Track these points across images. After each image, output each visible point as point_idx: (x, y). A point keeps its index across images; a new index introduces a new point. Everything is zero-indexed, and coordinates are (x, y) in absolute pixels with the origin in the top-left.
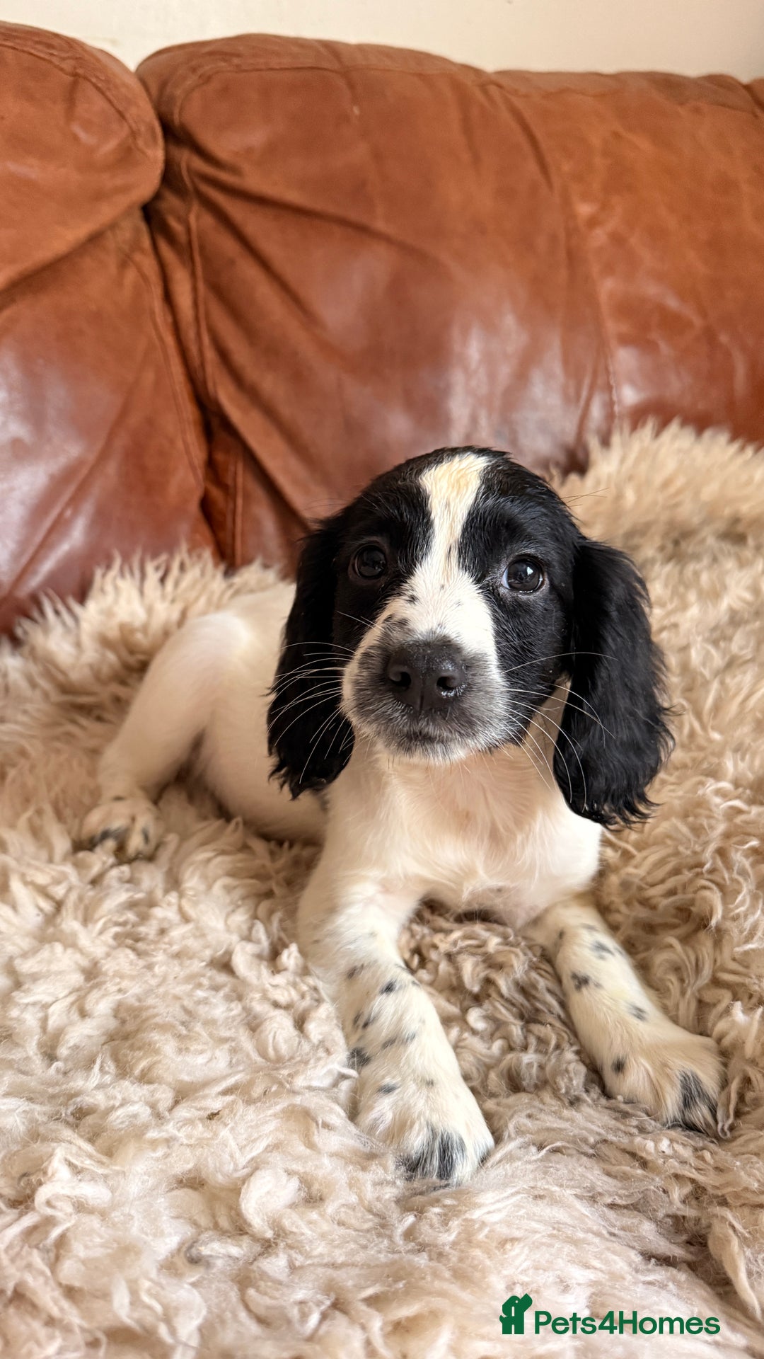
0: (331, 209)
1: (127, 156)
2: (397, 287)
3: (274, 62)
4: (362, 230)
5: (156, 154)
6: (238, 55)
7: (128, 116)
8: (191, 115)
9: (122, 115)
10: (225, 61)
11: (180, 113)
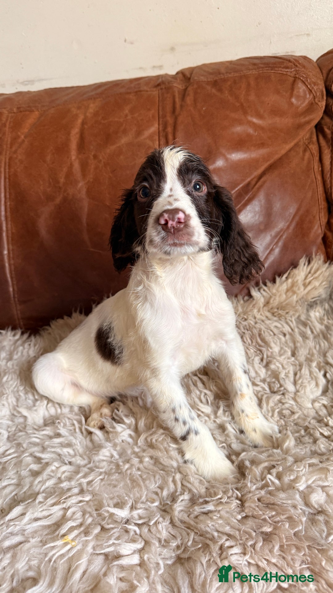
5: (323, 104)
7: (313, 90)
9: (310, 90)
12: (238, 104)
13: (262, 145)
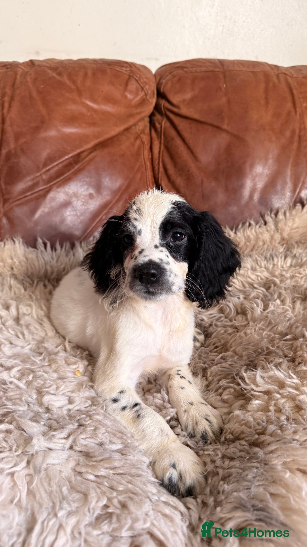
0: (209, 121)
1: (143, 102)
2: (229, 149)
3: (198, 70)
4: (218, 128)
5: (154, 101)
6: (186, 68)
7: (144, 88)
8: (166, 89)
9: (143, 88)
10: (181, 69)
11: (163, 89)
12: (73, 87)
13: (94, 124)
